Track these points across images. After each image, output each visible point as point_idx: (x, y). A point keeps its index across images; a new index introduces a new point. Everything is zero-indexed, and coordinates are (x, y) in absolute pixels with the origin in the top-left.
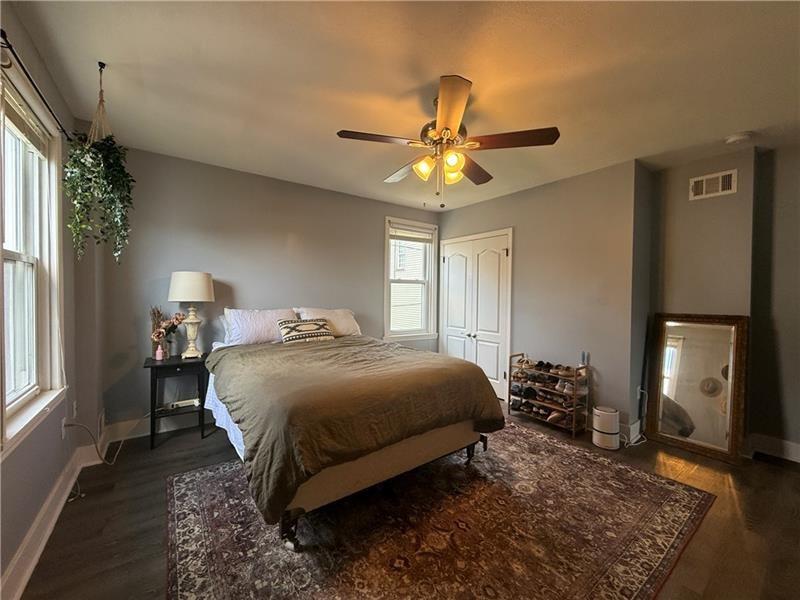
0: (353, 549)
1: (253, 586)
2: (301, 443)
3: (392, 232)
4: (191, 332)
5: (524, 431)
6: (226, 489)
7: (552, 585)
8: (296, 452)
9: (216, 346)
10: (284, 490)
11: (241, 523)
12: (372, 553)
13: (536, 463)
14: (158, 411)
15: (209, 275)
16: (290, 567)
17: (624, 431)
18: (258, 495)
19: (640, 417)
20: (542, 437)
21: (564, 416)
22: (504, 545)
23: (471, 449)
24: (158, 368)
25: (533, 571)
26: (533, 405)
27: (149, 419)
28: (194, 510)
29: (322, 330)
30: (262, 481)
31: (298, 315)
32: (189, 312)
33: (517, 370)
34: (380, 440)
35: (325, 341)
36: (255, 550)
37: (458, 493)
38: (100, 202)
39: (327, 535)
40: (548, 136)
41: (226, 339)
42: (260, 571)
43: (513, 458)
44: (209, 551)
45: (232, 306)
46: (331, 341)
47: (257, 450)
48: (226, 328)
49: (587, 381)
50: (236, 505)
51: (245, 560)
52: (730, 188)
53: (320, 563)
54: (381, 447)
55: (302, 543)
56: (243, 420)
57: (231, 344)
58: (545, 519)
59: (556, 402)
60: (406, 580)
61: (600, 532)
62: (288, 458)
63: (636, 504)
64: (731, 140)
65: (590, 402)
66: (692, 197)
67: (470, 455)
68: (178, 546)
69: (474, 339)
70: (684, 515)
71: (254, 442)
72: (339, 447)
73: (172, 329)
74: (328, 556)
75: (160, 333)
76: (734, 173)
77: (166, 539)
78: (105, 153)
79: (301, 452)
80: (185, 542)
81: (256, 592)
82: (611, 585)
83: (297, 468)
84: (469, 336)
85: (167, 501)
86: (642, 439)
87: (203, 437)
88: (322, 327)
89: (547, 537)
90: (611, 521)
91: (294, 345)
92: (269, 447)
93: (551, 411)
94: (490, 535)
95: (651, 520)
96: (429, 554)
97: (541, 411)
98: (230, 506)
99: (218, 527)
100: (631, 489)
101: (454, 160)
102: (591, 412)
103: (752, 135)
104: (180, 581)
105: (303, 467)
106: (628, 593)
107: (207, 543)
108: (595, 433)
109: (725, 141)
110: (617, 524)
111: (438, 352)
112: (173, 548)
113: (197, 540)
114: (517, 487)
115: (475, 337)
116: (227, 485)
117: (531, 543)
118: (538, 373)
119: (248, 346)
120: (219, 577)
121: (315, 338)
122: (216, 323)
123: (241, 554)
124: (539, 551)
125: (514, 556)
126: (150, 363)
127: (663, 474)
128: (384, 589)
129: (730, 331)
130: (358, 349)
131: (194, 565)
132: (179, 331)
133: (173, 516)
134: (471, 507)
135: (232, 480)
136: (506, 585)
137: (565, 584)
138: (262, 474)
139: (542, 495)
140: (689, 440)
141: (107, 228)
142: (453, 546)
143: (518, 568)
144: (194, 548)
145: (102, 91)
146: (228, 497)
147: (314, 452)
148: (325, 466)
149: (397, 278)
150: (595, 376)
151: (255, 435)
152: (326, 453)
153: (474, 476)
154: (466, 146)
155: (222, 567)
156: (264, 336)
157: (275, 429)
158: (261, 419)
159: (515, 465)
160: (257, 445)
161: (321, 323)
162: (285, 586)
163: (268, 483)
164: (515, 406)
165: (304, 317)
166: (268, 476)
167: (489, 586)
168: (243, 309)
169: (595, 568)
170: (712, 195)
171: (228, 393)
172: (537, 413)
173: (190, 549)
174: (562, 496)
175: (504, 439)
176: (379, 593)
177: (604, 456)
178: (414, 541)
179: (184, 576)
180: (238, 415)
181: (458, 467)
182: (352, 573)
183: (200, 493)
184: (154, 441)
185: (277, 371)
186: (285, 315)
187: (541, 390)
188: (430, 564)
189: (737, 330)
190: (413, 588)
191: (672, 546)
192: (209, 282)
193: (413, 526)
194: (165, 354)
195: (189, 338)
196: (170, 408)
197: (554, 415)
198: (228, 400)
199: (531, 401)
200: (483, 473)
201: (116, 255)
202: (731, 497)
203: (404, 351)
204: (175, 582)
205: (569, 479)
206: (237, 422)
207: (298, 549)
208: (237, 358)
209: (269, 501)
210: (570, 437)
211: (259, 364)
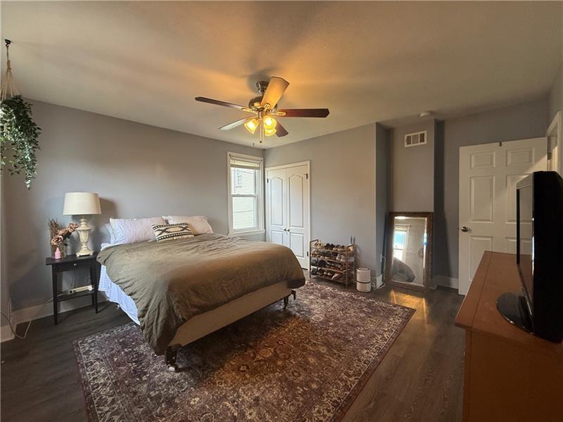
0: (214, 365)
1: (149, 396)
2: (178, 302)
3: (232, 162)
4: (84, 237)
5: (319, 286)
6: (120, 343)
7: (329, 365)
8: (175, 307)
9: (104, 246)
10: (168, 332)
11: (135, 362)
12: (226, 365)
13: (325, 304)
14: (58, 296)
15: (96, 195)
16: (173, 381)
17: (373, 281)
18: (150, 338)
19: (382, 272)
20: (329, 289)
21: (341, 276)
22: (305, 349)
23: (286, 299)
24: (57, 264)
25: (320, 360)
26: (324, 271)
27: (53, 303)
28: (98, 359)
29: (185, 231)
30: (152, 329)
31: (167, 222)
32: (81, 222)
33: (314, 250)
34: (229, 296)
35: (187, 238)
36: (148, 375)
37: (278, 326)
38: (13, 144)
39: (196, 360)
40: (323, 113)
41: (112, 241)
42: (153, 386)
43: (312, 303)
44: (114, 381)
45: (115, 217)
46: (192, 238)
47: (147, 310)
48: (111, 232)
49: (354, 254)
50: (130, 352)
51: (142, 382)
52: (424, 141)
53: (193, 376)
54: (229, 301)
55: (180, 366)
56: (135, 293)
57: (117, 244)
58: (328, 333)
59: (337, 267)
60: (248, 376)
61: (356, 335)
62: (170, 312)
63: (376, 319)
64: (422, 115)
65: (355, 265)
66: (406, 146)
67: (286, 303)
68: (90, 382)
69: (289, 233)
70: (399, 321)
71: (145, 305)
72: (203, 302)
73: (68, 235)
74: (198, 371)
75: (58, 239)
76: (425, 132)
77: (80, 380)
78: (16, 108)
79: (178, 307)
80: (94, 379)
81: (151, 398)
82: (359, 360)
83: (176, 317)
84: (285, 230)
85: (75, 357)
86: (383, 284)
87: (97, 312)
88: (185, 229)
89: (328, 342)
90: (362, 329)
91: (165, 242)
92: (157, 307)
93: (333, 273)
94: (297, 345)
95: (383, 326)
96: (261, 360)
97: (329, 274)
98: (125, 353)
99: (119, 366)
100: (374, 311)
101: (270, 123)
102: (356, 272)
103: (432, 113)
104: (95, 402)
105: (180, 316)
106: (367, 362)
107: (112, 377)
108: (358, 284)
109: (419, 115)
110: (366, 330)
111: (265, 241)
112: (86, 383)
113: (104, 376)
114: (313, 318)
115: (289, 231)
116: (121, 340)
117: (319, 346)
118: (326, 251)
119: (130, 244)
120: (124, 394)
121: (180, 237)
122: (103, 230)
123: (138, 379)
124: (323, 350)
125: (310, 354)
126: (51, 261)
127: (392, 302)
128: (234, 383)
129: (424, 220)
130: (211, 242)
131: (104, 392)
132: (72, 237)
133: (82, 365)
134: (287, 332)
135: (124, 337)
136: (305, 369)
137: (336, 363)
138: (153, 323)
139: (327, 321)
140: (411, 283)
141: (19, 163)
142: (276, 354)
143: (312, 360)
144: (102, 381)
145: (9, 62)
146: (123, 348)
147: (187, 306)
148: (195, 314)
149: (236, 194)
150: (358, 251)
151: (145, 301)
152: (195, 306)
153: (289, 315)
154: (277, 114)
155: (125, 389)
156: (142, 237)
157: (159, 295)
158: (149, 290)
159: (313, 306)
160: (147, 306)
161: (184, 226)
162: (171, 392)
163: (157, 328)
164: (313, 272)
165: (171, 222)
166: (157, 325)
167: (295, 371)
168: (125, 218)
169: (352, 353)
170: (416, 144)
171: (120, 277)
172: (327, 275)
173: (100, 382)
174: (338, 320)
175: (307, 292)
176: (231, 385)
177: (363, 296)
178: (252, 355)
179: (98, 398)
180: (130, 290)
181: (279, 311)
182: (214, 378)
183: (102, 348)
184: (56, 318)
185: (158, 259)
186: (157, 221)
187: (328, 261)
188: (261, 366)
189: (428, 220)
190: (251, 379)
191: (392, 337)
192: (97, 200)
193: (251, 347)
194: (62, 254)
195: (82, 241)
196: (69, 293)
197: (336, 275)
198: (120, 281)
199: (323, 269)
200: (294, 313)
201: (27, 183)
202: (423, 309)
203: (243, 242)
204: (92, 403)
205: (343, 310)
206: (130, 295)
207: (177, 370)
208: (123, 253)
209: (158, 340)
210: (345, 288)
211: (142, 256)
